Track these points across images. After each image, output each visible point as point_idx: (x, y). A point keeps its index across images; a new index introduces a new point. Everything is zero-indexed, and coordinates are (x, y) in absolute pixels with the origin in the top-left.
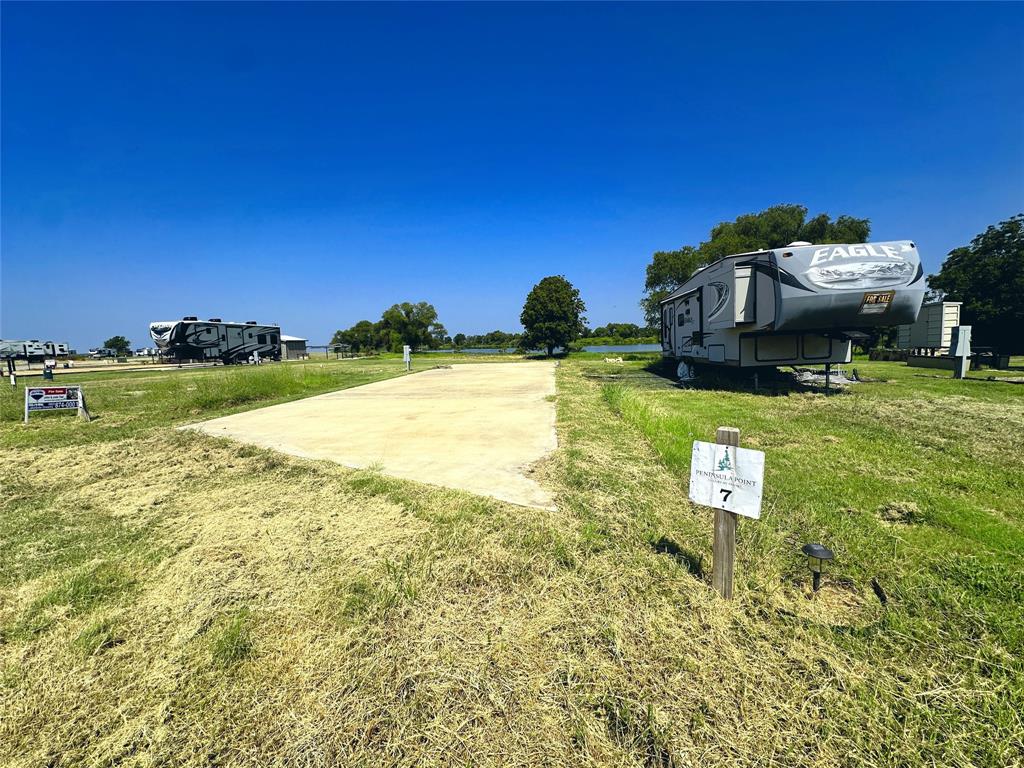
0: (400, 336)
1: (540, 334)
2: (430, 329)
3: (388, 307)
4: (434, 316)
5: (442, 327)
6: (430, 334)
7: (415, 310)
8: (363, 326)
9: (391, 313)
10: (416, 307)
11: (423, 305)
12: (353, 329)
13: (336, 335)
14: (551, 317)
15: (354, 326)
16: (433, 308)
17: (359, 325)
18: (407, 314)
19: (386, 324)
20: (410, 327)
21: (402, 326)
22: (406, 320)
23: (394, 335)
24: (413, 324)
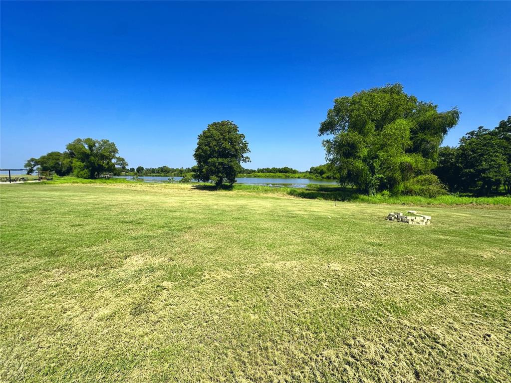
0: (82, 164)
1: (214, 168)
2: (114, 161)
3: (71, 141)
4: (115, 151)
5: (123, 160)
6: (114, 165)
7: (97, 145)
8: (54, 156)
9: (74, 145)
10: (99, 143)
11: (106, 142)
12: (43, 158)
13: (29, 161)
14: (224, 154)
15: (45, 154)
16: (114, 145)
17: (50, 155)
18: (91, 147)
19: (71, 155)
20: (92, 158)
21: (85, 157)
22: (89, 152)
23: (77, 163)
24: (96, 155)
